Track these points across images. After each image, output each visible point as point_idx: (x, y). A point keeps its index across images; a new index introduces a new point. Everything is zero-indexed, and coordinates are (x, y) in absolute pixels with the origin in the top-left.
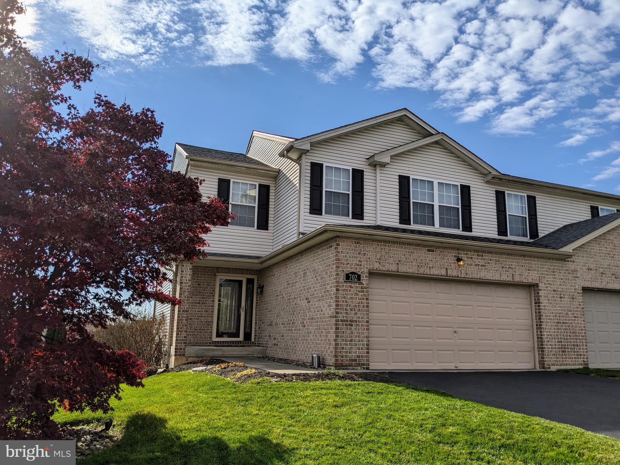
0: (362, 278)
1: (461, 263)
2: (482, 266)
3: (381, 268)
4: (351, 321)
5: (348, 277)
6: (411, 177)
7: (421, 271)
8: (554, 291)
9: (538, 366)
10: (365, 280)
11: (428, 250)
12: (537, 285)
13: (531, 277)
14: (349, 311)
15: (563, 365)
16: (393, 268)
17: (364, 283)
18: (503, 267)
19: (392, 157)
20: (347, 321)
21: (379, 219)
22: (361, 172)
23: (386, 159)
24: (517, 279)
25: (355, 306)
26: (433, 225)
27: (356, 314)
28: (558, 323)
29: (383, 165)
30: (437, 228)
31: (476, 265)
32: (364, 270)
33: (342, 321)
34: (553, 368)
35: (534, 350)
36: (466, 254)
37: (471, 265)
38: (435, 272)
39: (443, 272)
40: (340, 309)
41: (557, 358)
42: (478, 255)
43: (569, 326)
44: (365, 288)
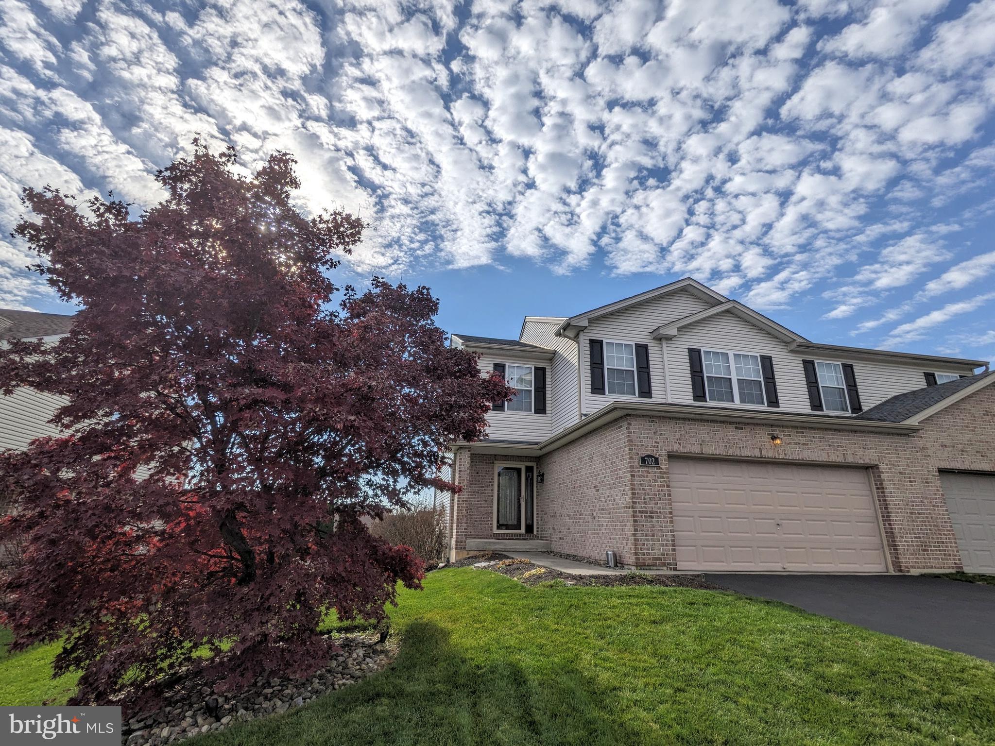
0: (660, 462)
1: (778, 441)
2: (803, 444)
3: (682, 450)
4: (652, 512)
5: (643, 460)
6: (703, 350)
7: (730, 452)
8: (900, 473)
9: (891, 568)
10: (664, 463)
11: (736, 428)
12: (876, 467)
13: (867, 456)
14: (648, 500)
15: (928, 567)
16: (696, 449)
17: (663, 467)
18: (830, 446)
19: (680, 329)
20: (646, 512)
21: (669, 396)
22: (645, 347)
23: (673, 331)
24: (850, 459)
25: (655, 495)
26: (733, 401)
27: (656, 504)
28: (912, 513)
29: (669, 338)
30: (737, 403)
31: (796, 444)
32: (661, 453)
33: (640, 512)
34: (914, 572)
35: (883, 547)
36: (783, 431)
37: (790, 443)
38: (747, 453)
39: (757, 453)
40: (637, 498)
41: (918, 558)
42: (797, 432)
43: (927, 518)
44: (665, 473)
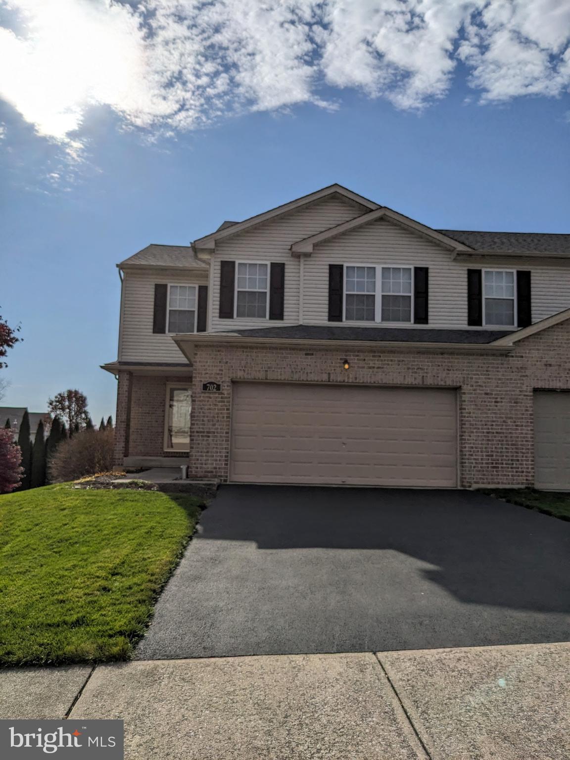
1: (347, 366)
2: (378, 368)
3: (246, 376)
4: (208, 432)
5: (205, 387)
6: (345, 265)
7: (296, 377)
8: (486, 394)
10: (226, 389)
11: (306, 354)
12: (460, 388)
13: (450, 380)
14: (206, 423)
16: (261, 375)
17: (225, 392)
18: (408, 369)
19: (315, 246)
20: (204, 432)
21: (301, 317)
22: (282, 266)
23: (308, 248)
24: (429, 381)
25: (214, 417)
26: (373, 319)
27: (214, 425)
29: (307, 255)
30: (378, 322)
31: (370, 368)
32: (225, 381)
33: (197, 432)
34: (475, 486)
35: (456, 465)
36: (357, 356)
37: (363, 367)
38: (313, 377)
39: (325, 377)
40: (196, 420)
42: (373, 356)
44: (226, 398)
